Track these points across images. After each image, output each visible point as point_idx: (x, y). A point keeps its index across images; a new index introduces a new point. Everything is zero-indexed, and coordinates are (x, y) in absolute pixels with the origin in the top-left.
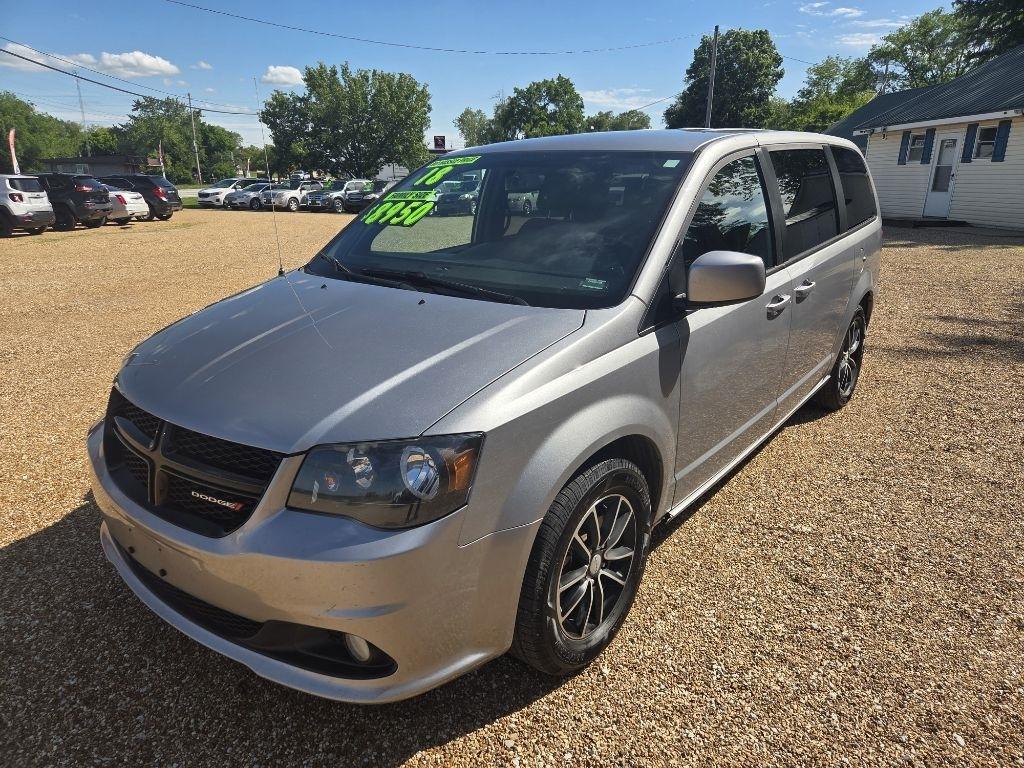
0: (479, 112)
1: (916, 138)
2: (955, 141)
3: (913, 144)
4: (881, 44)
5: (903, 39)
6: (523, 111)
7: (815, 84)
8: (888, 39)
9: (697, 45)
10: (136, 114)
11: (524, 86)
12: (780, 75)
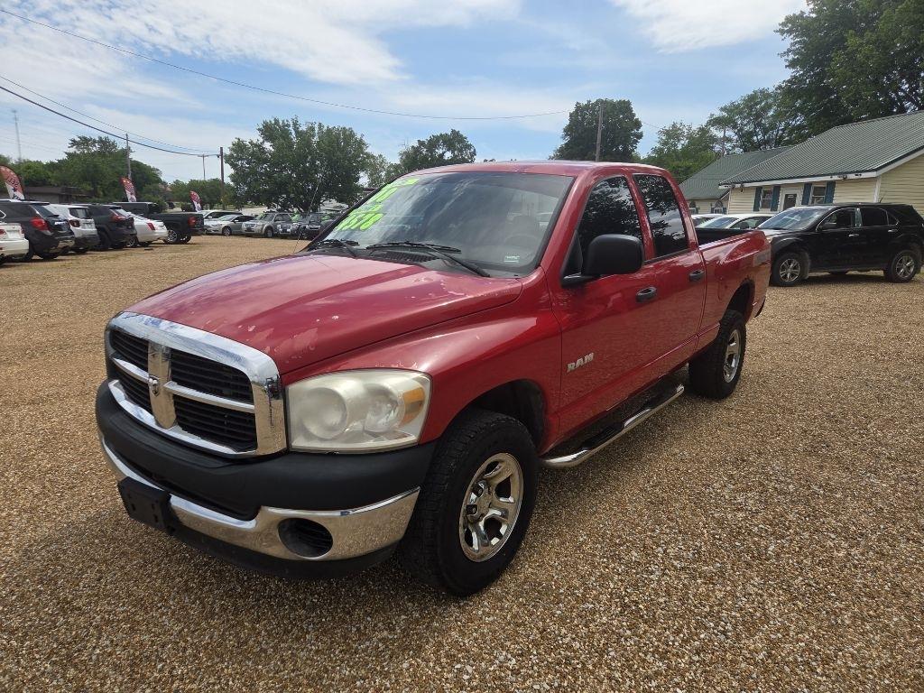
0: (381, 156)
1: (765, 192)
2: (795, 195)
3: (764, 197)
4: (718, 113)
5: (732, 110)
6: (425, 158)
7: (665, 143)
8: (722, 109)
9: (572, 109)
10: (72, 150)
11: (425, 138)
12: (640, 136)
